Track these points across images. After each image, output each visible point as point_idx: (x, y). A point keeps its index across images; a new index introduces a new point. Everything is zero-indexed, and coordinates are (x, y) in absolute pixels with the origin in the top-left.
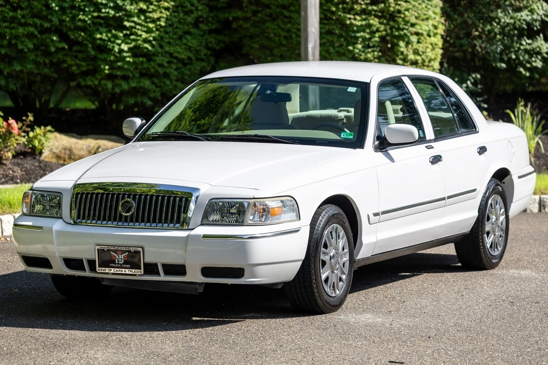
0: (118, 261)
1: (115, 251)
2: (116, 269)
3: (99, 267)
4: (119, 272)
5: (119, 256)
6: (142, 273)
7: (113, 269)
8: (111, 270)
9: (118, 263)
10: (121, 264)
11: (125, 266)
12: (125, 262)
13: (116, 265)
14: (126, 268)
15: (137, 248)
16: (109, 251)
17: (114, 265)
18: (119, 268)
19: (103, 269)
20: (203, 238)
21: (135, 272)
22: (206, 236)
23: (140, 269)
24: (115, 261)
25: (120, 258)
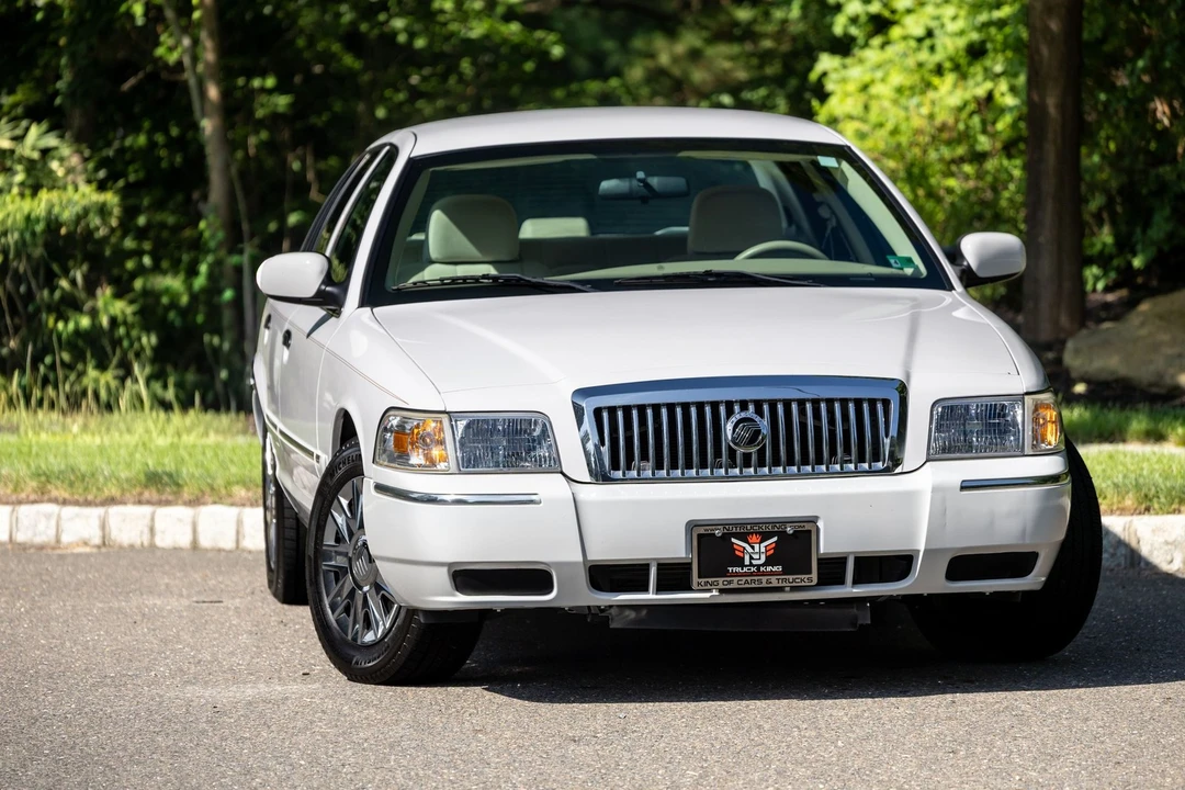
0: (751, 558)
1: (743, 537)
2: (744, 579)
3: (700, 577)
4: (753, 585)
5: (753, 548)
6: (815, 581)
7: (736, 579)
8: (730, 582)
9: (751, 565)
10: (759, 566)
11: (769, 569)
12: (770, 561)
13: (745, 569)
14: (772, 573)
15: (802, 524)
16: (726, 537)
17: (739, 569)
18: (752, 574)
19: (710, 580)
20: (963, 488)
21: (794, 580)
22: (967, 486)
23: (810, 573)
24: (743, 558)
25: (756, 552)
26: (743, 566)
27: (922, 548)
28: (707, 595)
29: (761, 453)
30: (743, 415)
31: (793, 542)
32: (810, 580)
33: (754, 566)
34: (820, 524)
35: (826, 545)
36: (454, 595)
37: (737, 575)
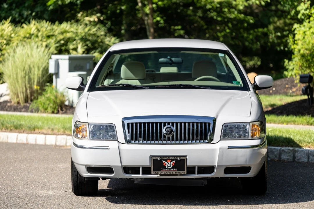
0: (168, 166)
1: (166, 160)
2: (166, 172)
3: (153, 171)
4: (168, 174)
5: (168, 163)
6: (186, 173)
7: (163, 172)
8: (162, 173)
9: (168, 168)
10: (170, 169)
11: (173, 169)
12: (173, 167)
13: (166, 169)
14: (174, 171)
15: (182, 157)
16: (161, 160)
17: (164, 169)
18: (168, 171)
19: (156, 172)
20: (228, 148)
21: (180, 173)
22: (230, 148)
23: (184, 171)
24: (166, 166)
25: (169, 165)
27: (216, 165)
28: (156, 176)
29: (173, 137)
30: (168, 126)
31: (180, 162)
32: (184, 173)
33: (169, 168)
34: (187, 157)
35: (190, 163)
36: (87, 174)
37: (164, 171)
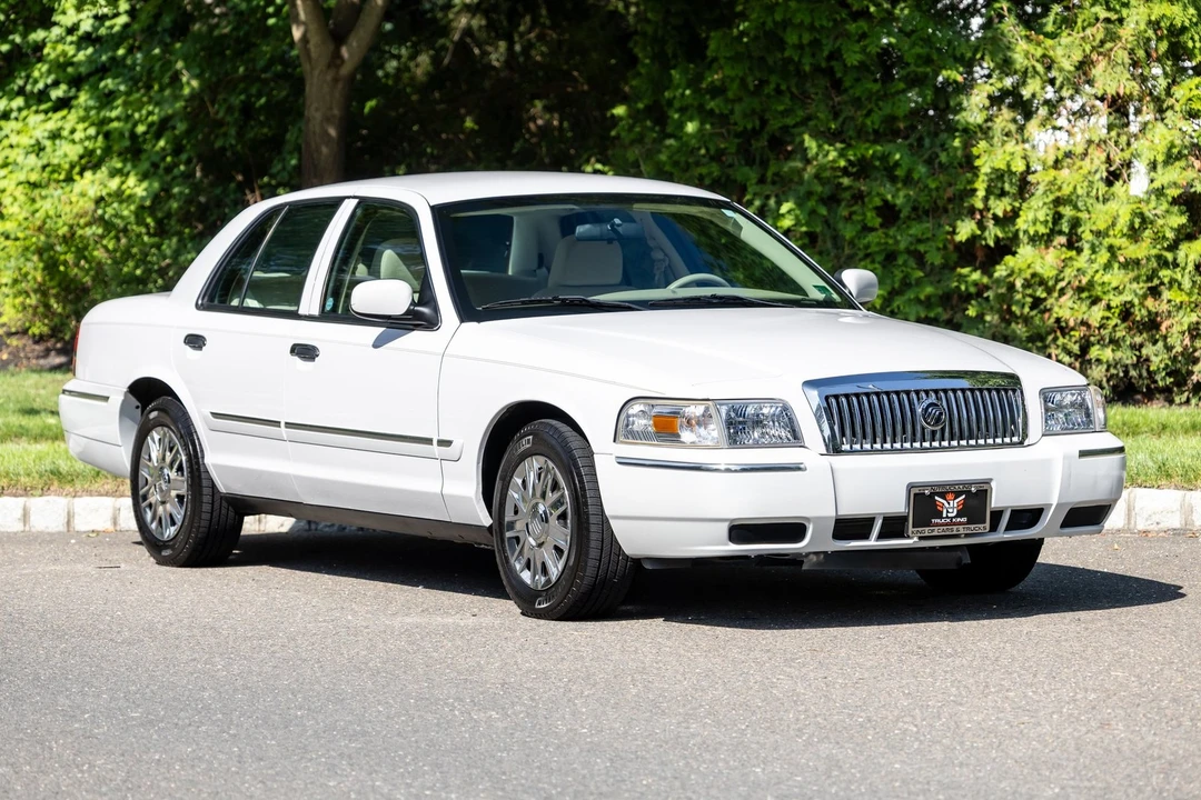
0: (948, 512)
1: (943, 495)
2: (943, 528)
3: (912, 527)
4: (948, 533)
5: (949, 504)
6: (988, 529)
7: (936, 528)
8: (933, 531)
9: (947, 517)
10: (952, 518)
11: (959, 520)
12: (959, 515)
13: (943, 521)
14: (960, 524)
15: (982, 485)
16: (932, 495)
17: (939, 521)
18: (947, 525)
19: (918, 529)
20: (1081, 456)
21: (975, 529)
22: (1083, 454)
23: (984, 522)
24: (942, 512)
25: (950, 507)
26: (941, 518)
27: (1055, 503)
28: (911, 541)
29: (943, 430)
30: (930, 401)
31: (975, 498)
32: (985, 528)
33: (949, 518)
34: (993, 484)
35: (995, 502)
36: (727, 545)
37: (937, 525)
